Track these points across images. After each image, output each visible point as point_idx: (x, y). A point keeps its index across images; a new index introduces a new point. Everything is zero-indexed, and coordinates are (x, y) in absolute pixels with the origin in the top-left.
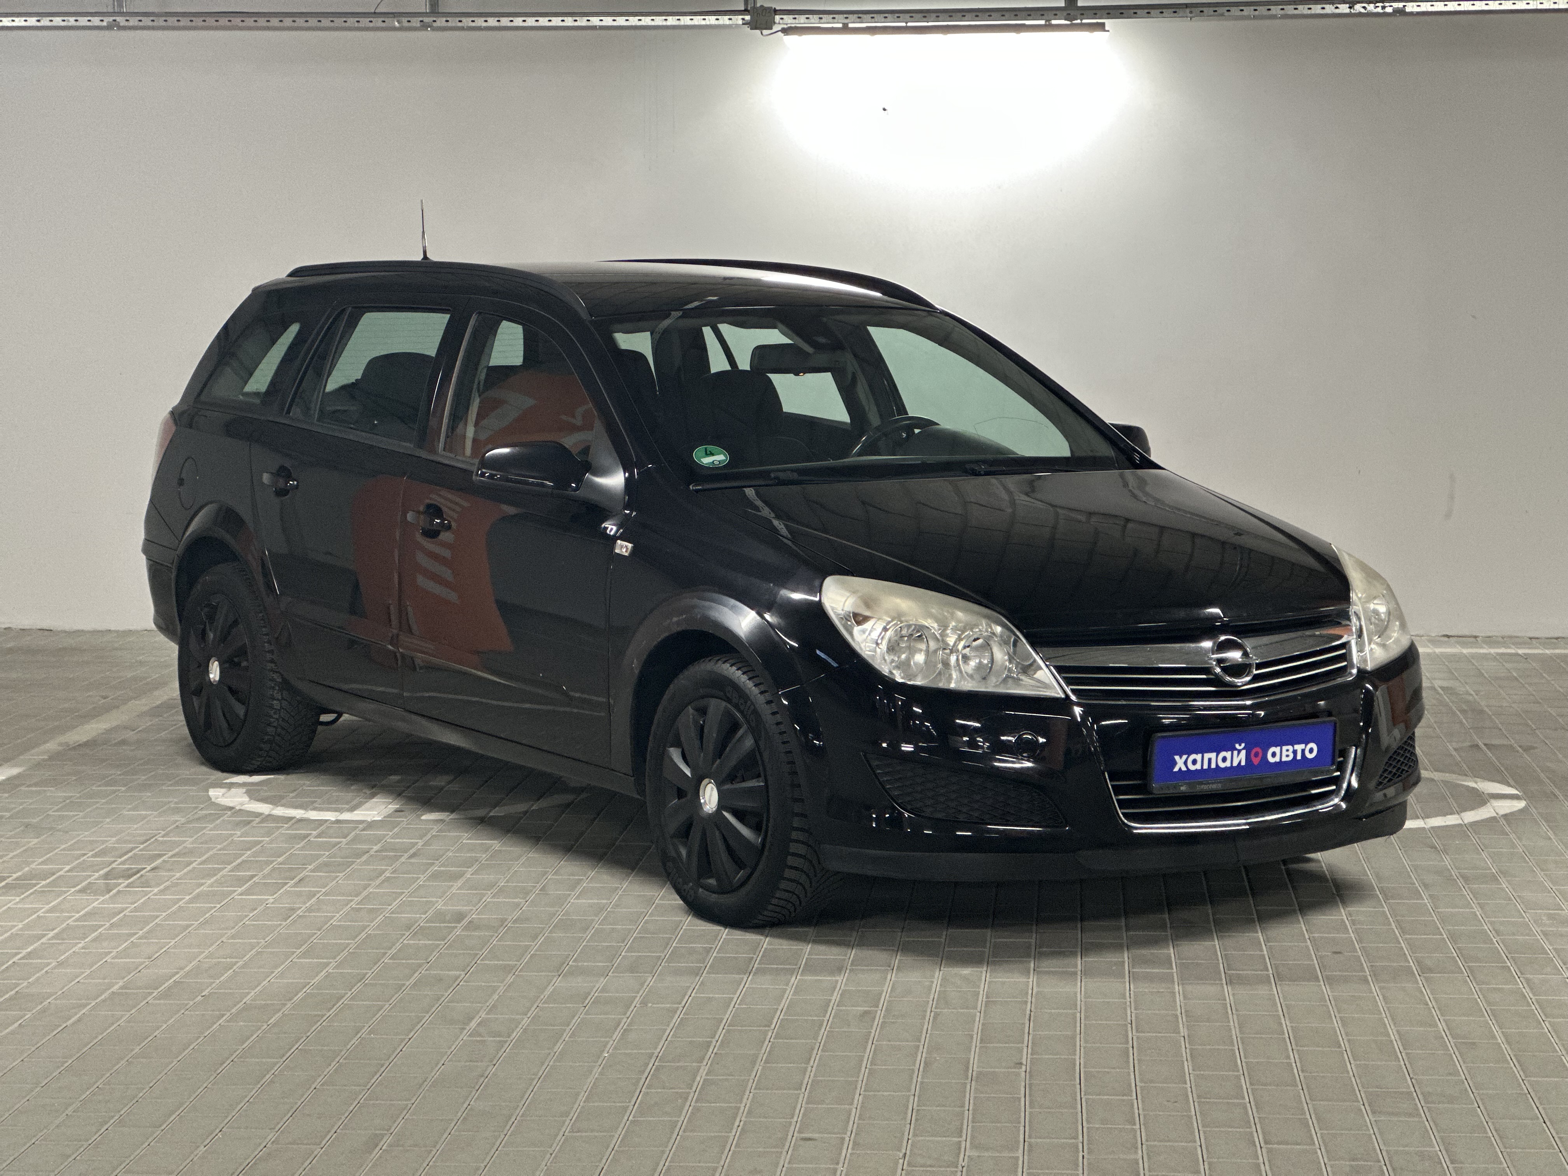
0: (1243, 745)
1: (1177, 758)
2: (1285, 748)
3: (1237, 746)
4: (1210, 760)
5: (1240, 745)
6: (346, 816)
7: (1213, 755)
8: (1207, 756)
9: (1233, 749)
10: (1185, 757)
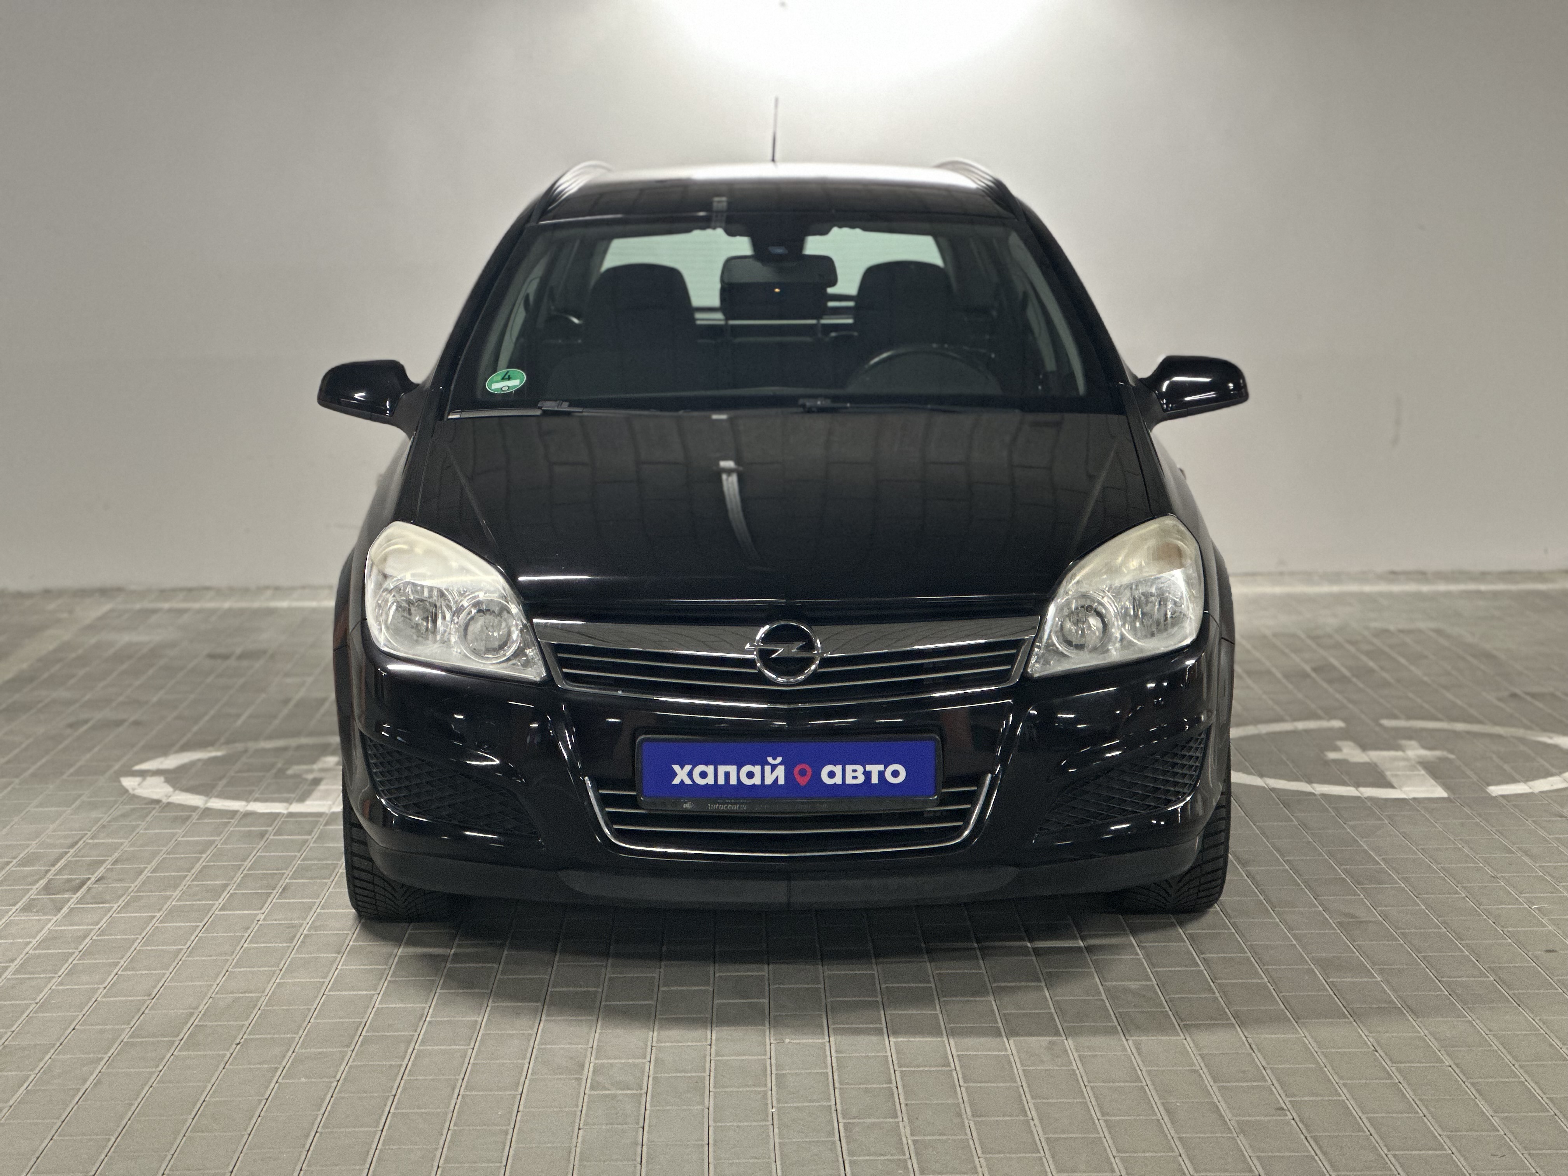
0: (779, 759)
1: (676, 768)
2: (849, 768)
3: (770, 759)
4: (727, 775)
5: (775, 759)
6: (296, 808)
7: (732, 769)
8: (722, 769)
9: (763, 763)
10: (688, 768)
